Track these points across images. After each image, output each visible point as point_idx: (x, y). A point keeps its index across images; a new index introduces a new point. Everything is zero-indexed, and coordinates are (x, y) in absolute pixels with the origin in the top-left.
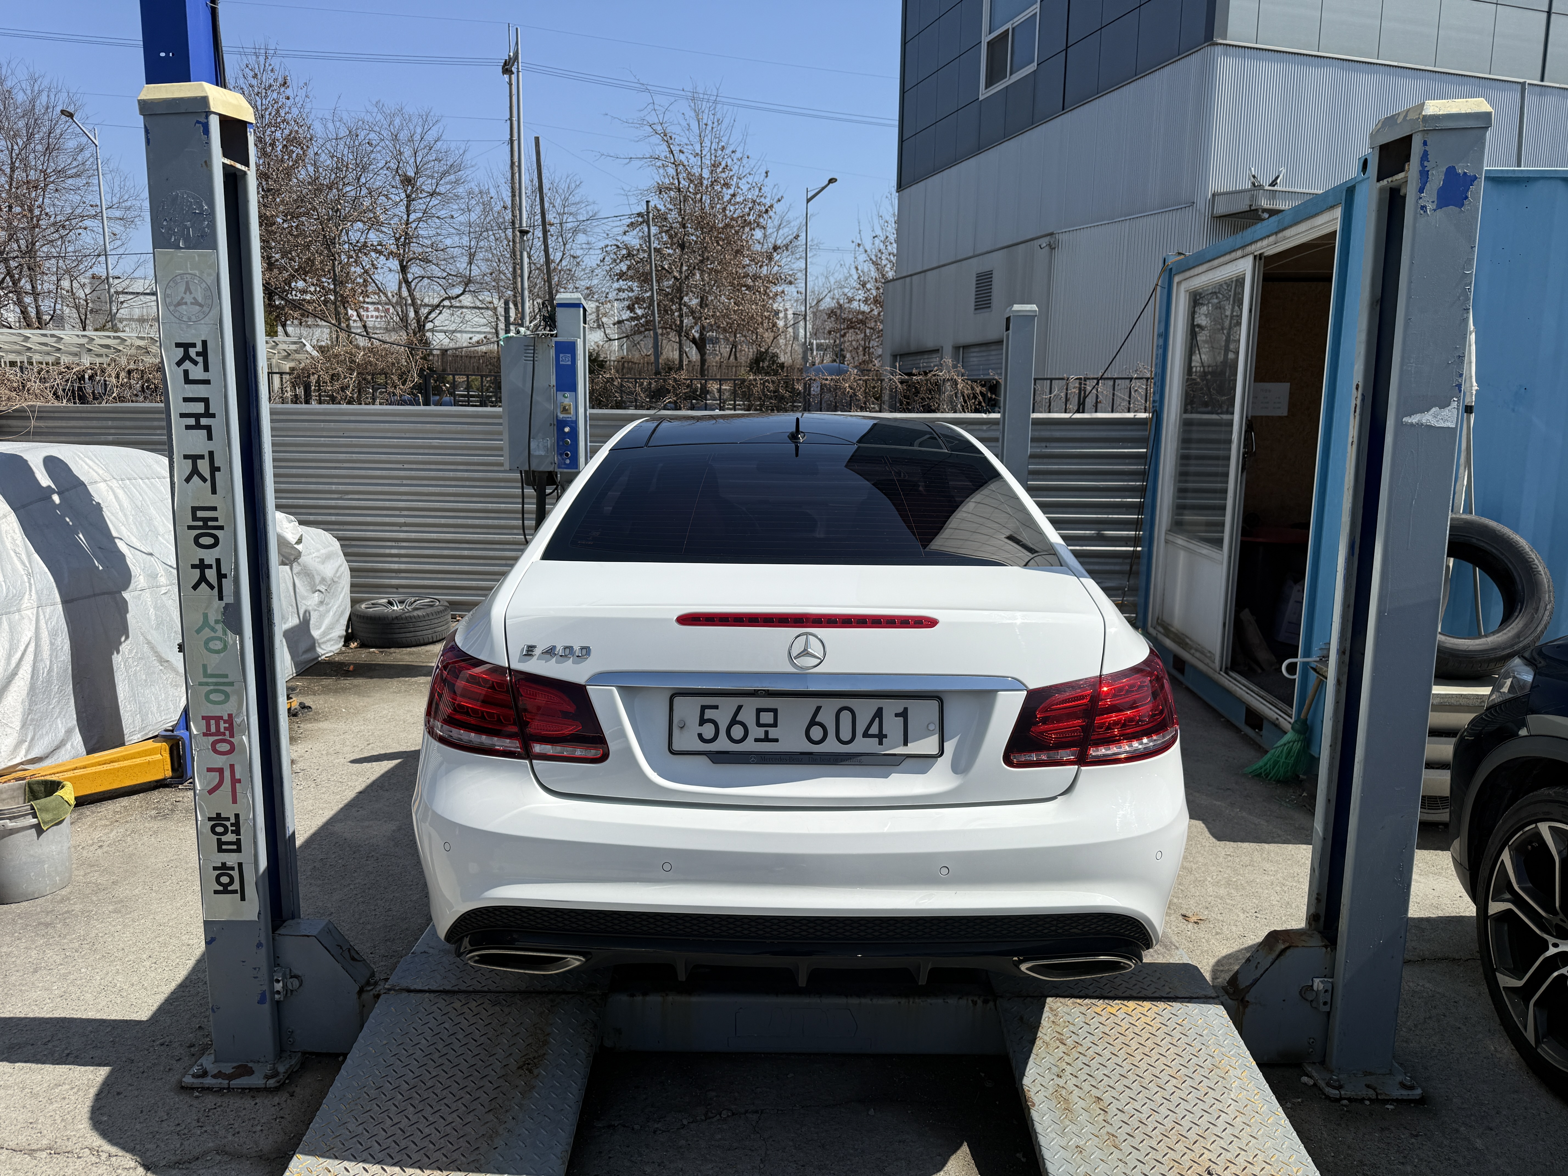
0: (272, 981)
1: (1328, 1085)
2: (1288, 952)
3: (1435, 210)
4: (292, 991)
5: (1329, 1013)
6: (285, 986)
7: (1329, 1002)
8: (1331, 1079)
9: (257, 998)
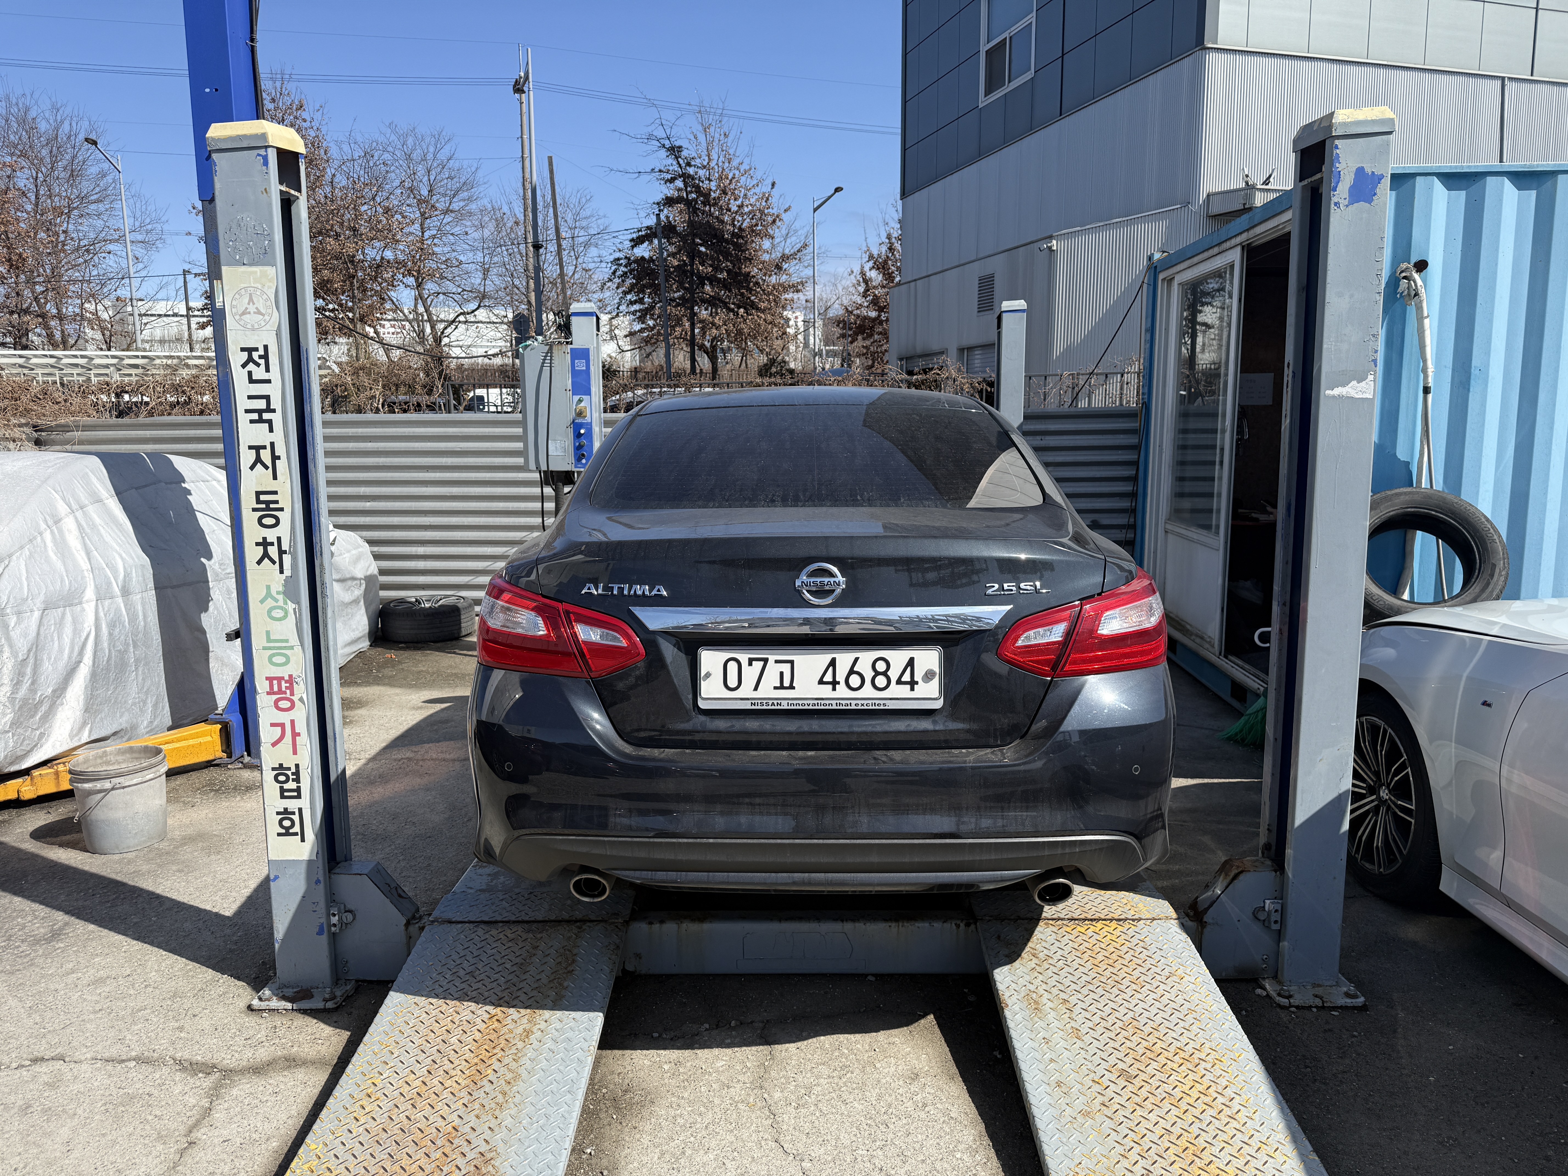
0: (329, 915)
1: (1279, 995)
2: (1241, 877)
3: (1347, 206)
4: (346, 924)
5: (1280, 931)
6: (340, 919)
7: (1279, 920)
8: (1282, 989)
9: (317, 930)
